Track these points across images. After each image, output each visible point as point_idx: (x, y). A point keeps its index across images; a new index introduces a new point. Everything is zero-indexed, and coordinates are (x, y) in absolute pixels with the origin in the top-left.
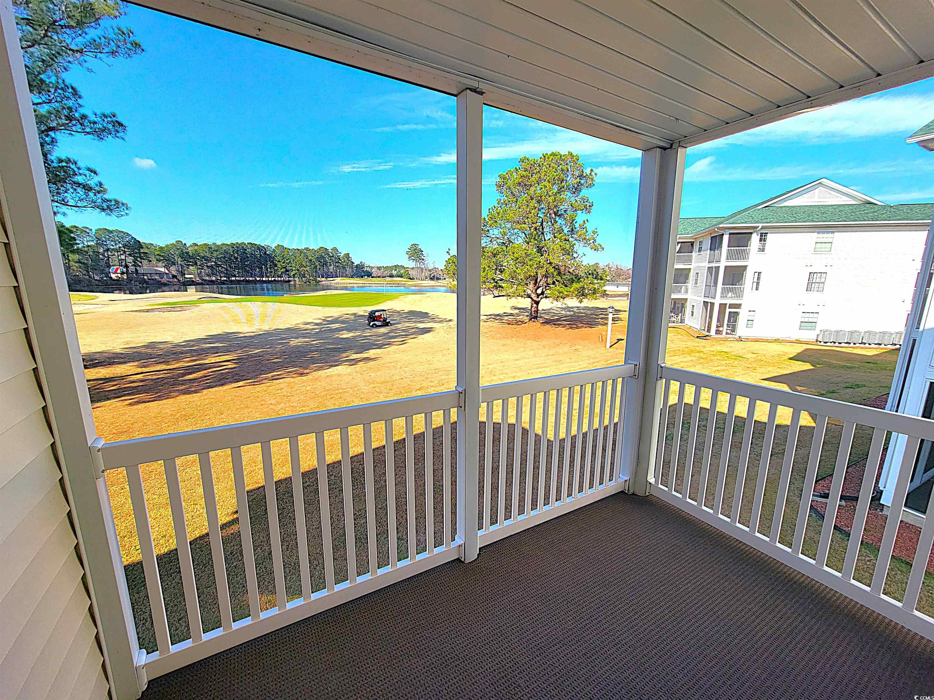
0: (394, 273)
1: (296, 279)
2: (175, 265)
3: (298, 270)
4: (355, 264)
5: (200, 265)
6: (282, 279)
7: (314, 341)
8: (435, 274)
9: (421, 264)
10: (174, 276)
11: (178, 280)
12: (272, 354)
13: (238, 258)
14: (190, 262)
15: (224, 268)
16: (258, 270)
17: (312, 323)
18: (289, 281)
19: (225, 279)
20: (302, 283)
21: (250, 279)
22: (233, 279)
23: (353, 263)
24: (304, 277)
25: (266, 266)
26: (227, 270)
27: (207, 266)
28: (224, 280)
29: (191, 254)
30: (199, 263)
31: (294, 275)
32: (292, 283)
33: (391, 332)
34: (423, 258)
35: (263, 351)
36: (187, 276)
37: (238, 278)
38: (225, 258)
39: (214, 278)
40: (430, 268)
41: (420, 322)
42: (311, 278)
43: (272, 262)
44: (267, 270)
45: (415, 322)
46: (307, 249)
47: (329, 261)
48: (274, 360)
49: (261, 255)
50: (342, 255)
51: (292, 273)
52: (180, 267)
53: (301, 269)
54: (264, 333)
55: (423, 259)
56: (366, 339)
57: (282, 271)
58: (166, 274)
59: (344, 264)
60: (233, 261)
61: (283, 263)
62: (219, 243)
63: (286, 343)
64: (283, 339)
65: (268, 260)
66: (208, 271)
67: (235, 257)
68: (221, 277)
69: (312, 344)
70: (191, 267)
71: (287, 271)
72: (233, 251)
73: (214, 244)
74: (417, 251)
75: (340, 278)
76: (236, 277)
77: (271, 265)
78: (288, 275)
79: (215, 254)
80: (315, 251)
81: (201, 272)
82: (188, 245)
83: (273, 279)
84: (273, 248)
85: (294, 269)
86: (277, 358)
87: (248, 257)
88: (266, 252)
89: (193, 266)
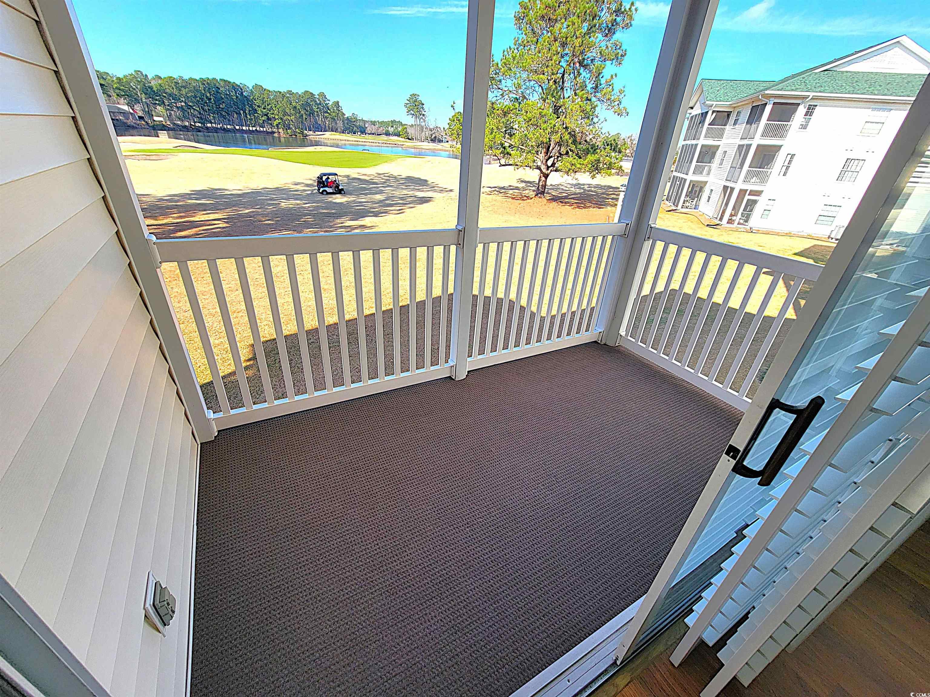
0: (391, 130)
1: (281, 130)
2: (139, 103)
3: (281, 119)
4: (346, 116)
5: (168, 105)
6: (265, 129)
7: (306, 203)
8: (437, 134)
9: (422, 120)
10: (141, 118)
11: (146, 122)
12: (263, 215)
13: (211, 99)
14: (156, 100)
15: (197, 111)
16: (235, 116)
17: (303, 183)
18: (273, 133)
19: (200, 125)
20: (288, 136)
21: (229, 127)
22: (209, 125)
23: (345, 115)
24: (289, 128)
25: (244, 112)
26: (200, 113)
27: (176, 107)
28: (199, 127)
29: (155, 89)
30: (167, 103)
31: (277, 125)
32: (276, 135)
33: (387, 199)
34: (423, 113)
35: (253, 212)
36: (155, 118)
37: (214, 125)
38: (195, 97)
39: (187, 124)
40: (431, 127)
41: (419, 190)
42: (297, 130)
43: (251, 106)
44: (247, 117)
45: (413, 190)
46: (290, 92)
47: (316, 110)
48: (267, 222)
49: (237, 97)
50: (331, 103)
51: (275, 123)
52: (146, 106)
53: (285, 118)
54: (252, 192)
55: (424, 115)
56: (362, 206)
57: (263, 118)
58: (131, 114)
59: (334, 114)
60: (206, 103)
61: (264, 109)
62: (186, 77)
63: (276, 204)
64: (271, 199)
65: (246, 103)
66: (179, 113)
67: (207, 97)
68: (195, 122)
69: (305, 208)
70: (158, 107)
71: (269, 119)
72: (205, 89)
73: (181, 77)
74: (417, 103)
75: (330, 133)
76: (211, 123)
77: (249, 111)
78: (271, 124)
79: (184, 91)
80: (300, 96)
81: (170, 113)
82: (150, 77)
83: (254, 129)
84: (251, 88)
85: (277, 117)
86: (269, 220)
87: (222, 99)
88: (242, 93)
89: (160, 106)
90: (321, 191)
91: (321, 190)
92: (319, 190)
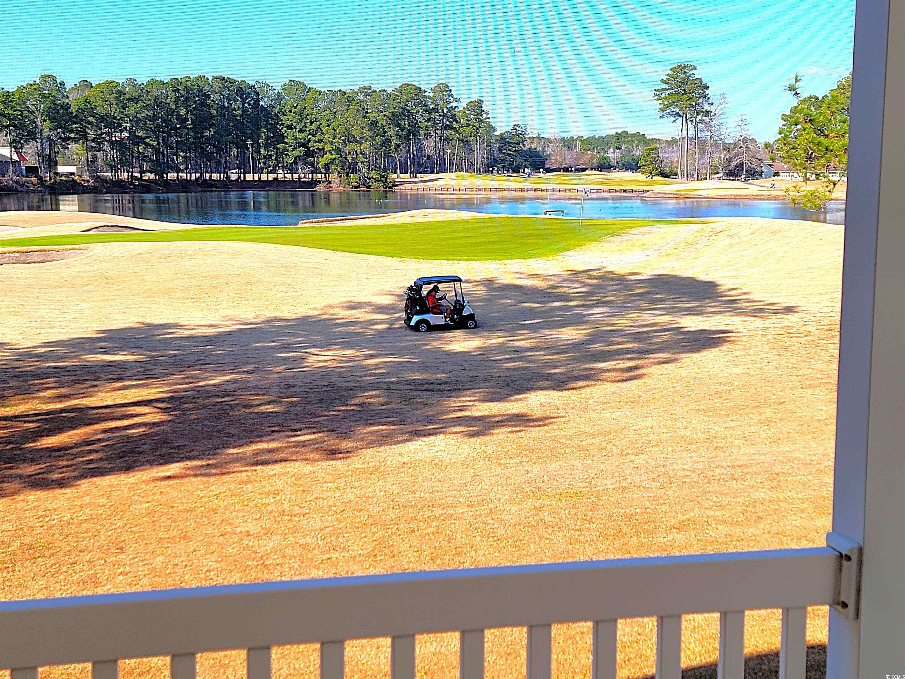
0: (613, 155)
1: (333, 177)
2: (34, 139)
3: (338, 151)
4: (497, 133)
5: (93, 140)
6: (296, 176)
7: (372, 356)
9: (700, 126)
10: (32, 170)
11: (41, 178)
12: (258, 390)
13: (186, 119)
14: (72, 131)
15: (152, 147)
16: (235, 151)
17: (369, 304)
18: (314, 183)
19: (152, 176)
20: (349, 188)
21: (215, 176)
22: (172, 176)
23: (494, 129)
24: (355, 171)
25: (256, 143)
26: (157, 151)
27: (111, 142)
28: (149, 180)
29: (73, 109)
30: (91, 134)
31: (327, 166)
32: (320, 188)
34: (707, 107)
35: (235, 381)
36: (61, 169)
37: (183, 175)
38: (154, 118)
39: (125, 176)
40: (729, 140)
42: (373, 174)
43: (273, 128)
44: (259, 153)
46: (367, 91)
47: (423, 124)
48: (263, 408)
49: (244, 111)
50: (462, 106)
51: (322, 161)
52: (46, 145)
53: (347, 150)
54: (241, 330)
55: (707, 113)
57: (296, 153)
58: (14, 162)
59: (468, 130)
60: (175, 129)
61: (301, 131)
63: (295, 359)
64: (286, 348)
65: (263, 123)
66: (113, 154)
67: (179, 116)
68: (142, 172)
69: (366, 368)
70: (72, 146)
71: (309, 153)
72: (177, 99)
73: (131, 81)
74: (687, 87)
75: (453, 175)
76: (178, 171)
77: (268, 138)
78: (312, 165)
79: (131, 110)
80: (389, 96)
81: (95, 157)
82: (69, 86)
83: (271, 177)
84: (278, 89)
85: (328, 147)
86: (269, 403)
87: (212, 117)
88: (258, 100)
89: (76, 142)
90: (413, 323)
91: (415, 319)
92: (409, 319)
